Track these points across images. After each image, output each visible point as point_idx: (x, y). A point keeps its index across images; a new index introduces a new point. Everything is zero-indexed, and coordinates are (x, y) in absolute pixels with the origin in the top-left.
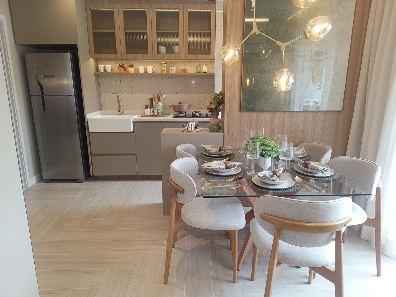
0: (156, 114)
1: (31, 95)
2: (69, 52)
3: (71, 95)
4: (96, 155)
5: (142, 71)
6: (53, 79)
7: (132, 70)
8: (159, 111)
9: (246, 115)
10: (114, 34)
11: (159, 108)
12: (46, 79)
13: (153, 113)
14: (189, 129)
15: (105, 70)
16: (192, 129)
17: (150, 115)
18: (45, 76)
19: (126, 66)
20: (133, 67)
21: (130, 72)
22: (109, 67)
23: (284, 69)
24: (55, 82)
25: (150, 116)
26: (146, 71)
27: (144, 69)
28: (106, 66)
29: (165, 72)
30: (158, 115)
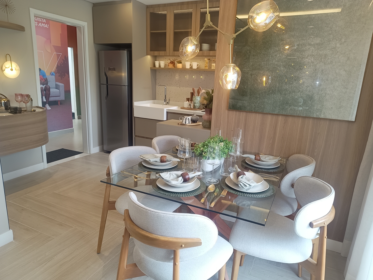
0: (192, 107)
1: (101, 83)
2: (126, 50)
3: (125, 86)
4: (139, 137)
5: (188, 66)
6: (114, 71)
7: (180, 66)
8: (195, 105)
9: (234, 114)
10: (165, 34)
11: (196, 102)
12: (110, 71)
13: (190, 106)
14: (184, 123)
15: (160, 66)
16: (185, 123)
17: (187, 107)
18: (110, 69)
19: (176, 62)
20: (181, 63)
21: (178, 68)
22: (162, 63)
23: (230, 65)
24: (115, 74)
25: (188, 109)
26: (191, 67)
27: (190, 65)
28: (161, 62)
29: (207, 68)
30: (194, 108)
